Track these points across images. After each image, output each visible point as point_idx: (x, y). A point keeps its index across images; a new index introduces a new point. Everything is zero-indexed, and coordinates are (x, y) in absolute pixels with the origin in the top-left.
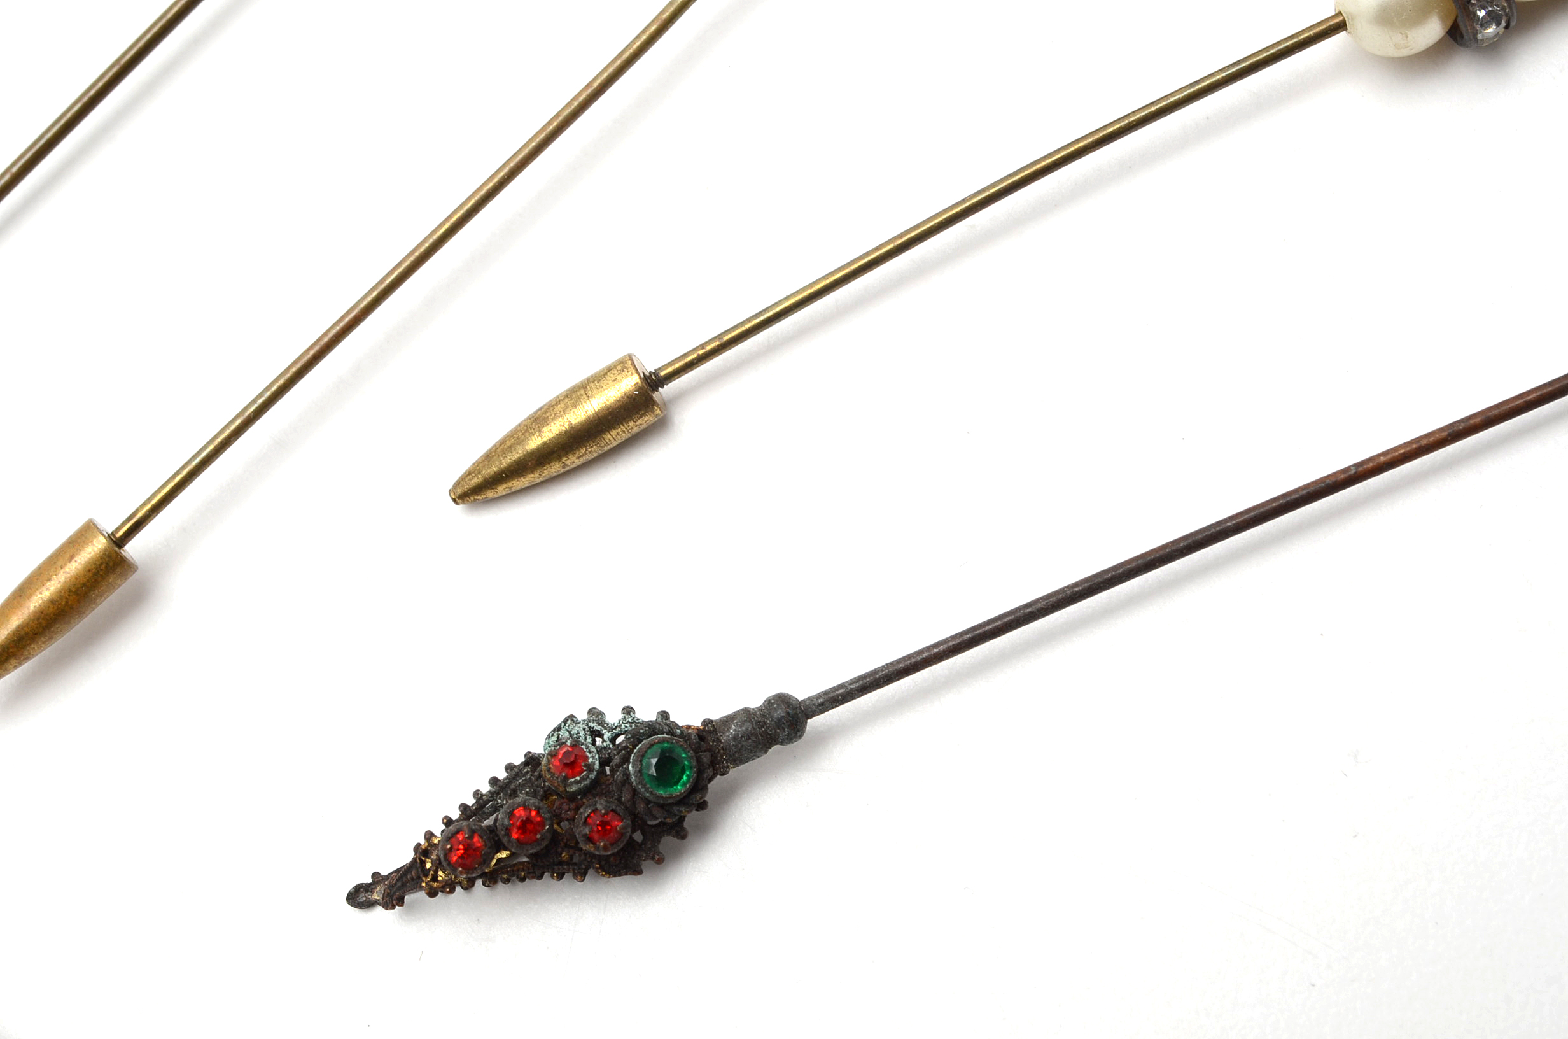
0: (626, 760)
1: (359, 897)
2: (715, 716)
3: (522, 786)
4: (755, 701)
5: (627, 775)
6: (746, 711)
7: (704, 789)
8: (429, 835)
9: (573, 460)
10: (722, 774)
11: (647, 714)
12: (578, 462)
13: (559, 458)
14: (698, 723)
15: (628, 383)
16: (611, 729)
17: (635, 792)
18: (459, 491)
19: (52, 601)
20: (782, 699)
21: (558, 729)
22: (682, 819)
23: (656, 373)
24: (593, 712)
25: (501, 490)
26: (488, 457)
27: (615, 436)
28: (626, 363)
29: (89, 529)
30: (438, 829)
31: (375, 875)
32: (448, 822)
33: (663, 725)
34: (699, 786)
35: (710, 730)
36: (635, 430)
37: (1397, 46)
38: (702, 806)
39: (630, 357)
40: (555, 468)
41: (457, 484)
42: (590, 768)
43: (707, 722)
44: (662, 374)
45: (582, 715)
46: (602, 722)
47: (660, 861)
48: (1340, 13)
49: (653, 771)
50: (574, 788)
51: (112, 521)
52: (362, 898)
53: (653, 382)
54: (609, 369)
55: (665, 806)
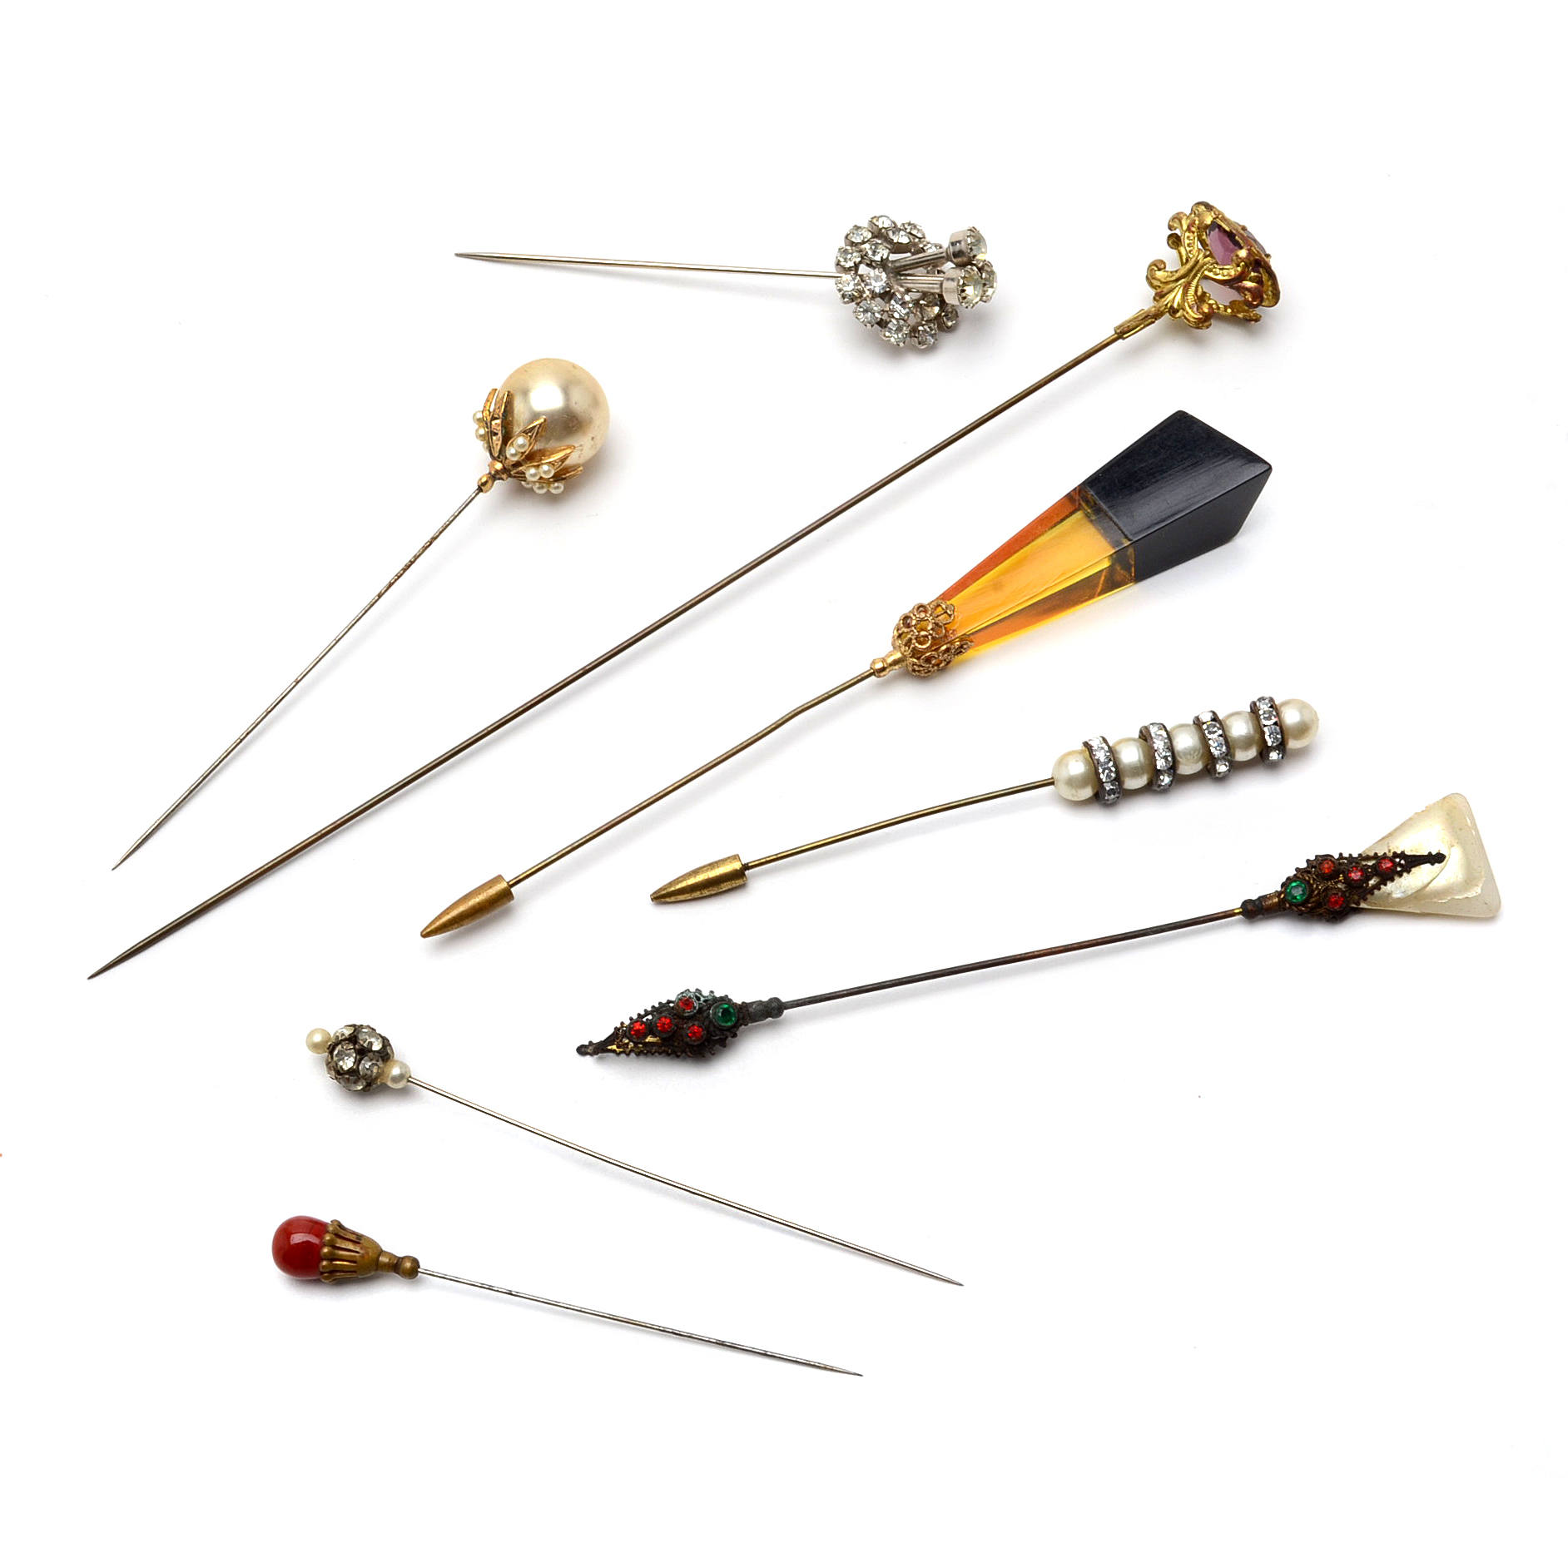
0: (709, 1009)
1: (582, 1050)
2: (748, 1001)
3: (665, 1011)
4: (765, 999)
5: (709, 1014)
6: (760, 1001)
7: (738, 1028)
8: (622, 1023)
9: (706, 892)
10: (745, 1025)
11: (718, 994)
12: (708, 893)
13: (700, 890)
14: (740, 1003)
15: (737, 866)
16: (704, 997)
17: (711, 1022)
18: (655, 896)
19: (479, 903)
20: (777, 1000)
21: (682, 993)
22: (727, 1037)
23: (747, 864)
24: (697, 990)
25: (673, 899)
26: (671, 884)
27: (725, 886)
28: (736, 857)
29: (499, 878)
30: (627, 1022)
31: (590, 1042)
32: (631, 1019)
33: (725, 999)
34: (736, 1026)
35: (745, 1006)
36: (734, 885)
37: (1073, 796)
38: (735, 1035)
39: (738, 855)
40: (697, 894)
41: (654, 893)
42: (695, 1008)
43: (743, 1003)
44: (750, 865)
45: (693, 990)
46: (701, 994)
47: (713, 1054)
48: (1052, 778)
49: (720, 1014)
50: (687, 1014)
51: (509, 876)
52: (583, 1050)
53: (746, 867)
54: (729, 858)
55: (722, 1030)
